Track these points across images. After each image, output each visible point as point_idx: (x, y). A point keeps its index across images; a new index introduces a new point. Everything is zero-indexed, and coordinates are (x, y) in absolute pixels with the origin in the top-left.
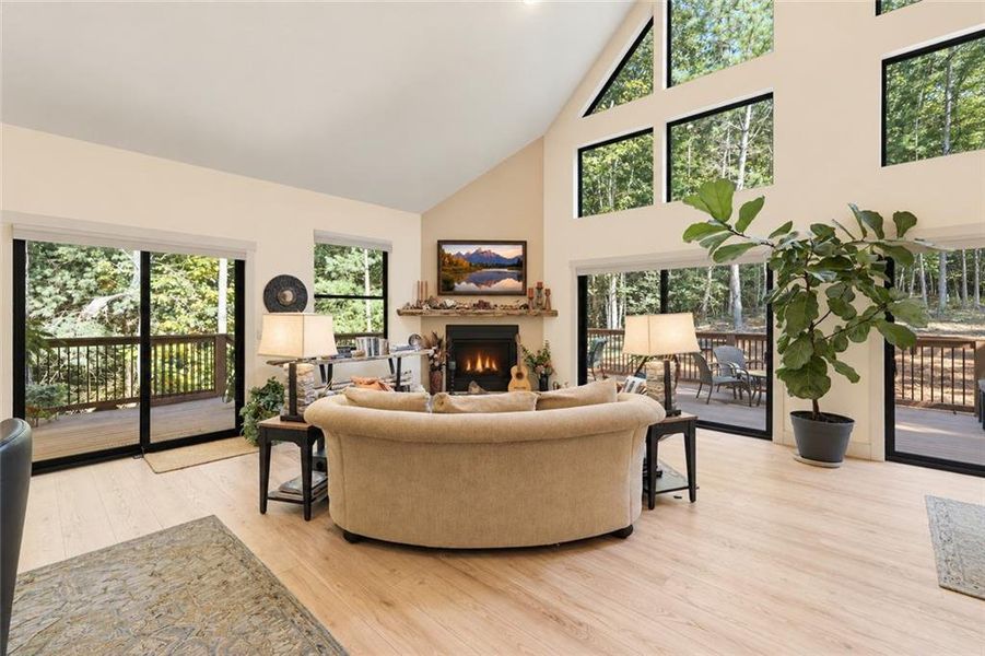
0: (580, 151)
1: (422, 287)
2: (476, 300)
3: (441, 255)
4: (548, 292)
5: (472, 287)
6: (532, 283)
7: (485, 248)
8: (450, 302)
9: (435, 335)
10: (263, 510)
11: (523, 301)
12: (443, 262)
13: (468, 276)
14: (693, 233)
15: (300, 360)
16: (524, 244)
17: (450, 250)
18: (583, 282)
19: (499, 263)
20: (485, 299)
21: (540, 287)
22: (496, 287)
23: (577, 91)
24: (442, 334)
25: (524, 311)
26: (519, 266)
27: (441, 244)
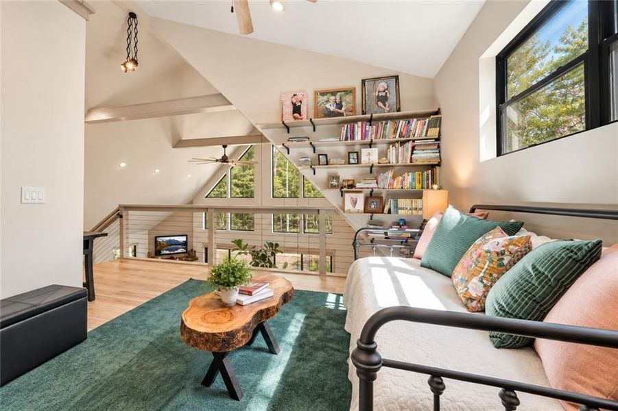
1: (149, 253)
3: (156, 241)
4: (195, 252)
5: (168, 252)
6: (189, 249)
7: (172, 238)
11: (186, 255)
12: (157, 244)
13: (166, 248)
16: (187, 236)
17: (160, 240)
19: (178, 243)
20: (172, 256)
21: (192, 250)
22: (177, 252)
26: (185, 244)
27: (156, 238)
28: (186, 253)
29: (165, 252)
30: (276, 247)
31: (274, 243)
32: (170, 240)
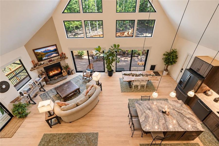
0: (64, 21)
1: (33, 62)
2: (49, 60)
3: (35, 53)
4: (65, 54)
6: (60, 53)
7: (47, 49)
8: (42, 62)
11: (59, 57)
12: (37, 55)
13: (45, 55)
16: (56, 45)
18: (72, 52)
19: (51, 51)
20: (51, 59)
21: (62, 53)
24: (43, 70)
26: (56, 51)
27: (34, 50)
28: (59, 55)
29: (44, 58)
30: (118, 47)
31: (117, 45)
32: (45, 50)
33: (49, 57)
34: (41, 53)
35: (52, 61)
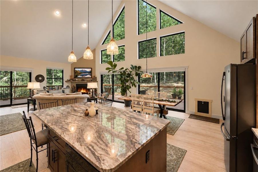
0: (102, 51)
1: (71, 76)
2: (82, 79)
3: (75, 70)
4: (96, 78)
5: (81, 77)
6: (93, 75)
7: (83, 69)
8: (77, 79)
9: (74, 86)
10: (28, 112)
11: (91, 79)
12: (75, 72)
13: (80, 74)
14: (107, 69)
15: (34, 89)
16: (91, 68)
18: (102, 76)
19: (86, 72)
20: (84, 79)
21: (94, 76)
22: (86, 77)
23: (101, 40)
24: (75, 86)
25: (91, 81)
26: (90, 73)
27: (75, 68)
28: (91, 78)
29: (79, 76)
32: (82, 70)
33: (83, 77)
34: (78, 72)
35: (84, 80)
